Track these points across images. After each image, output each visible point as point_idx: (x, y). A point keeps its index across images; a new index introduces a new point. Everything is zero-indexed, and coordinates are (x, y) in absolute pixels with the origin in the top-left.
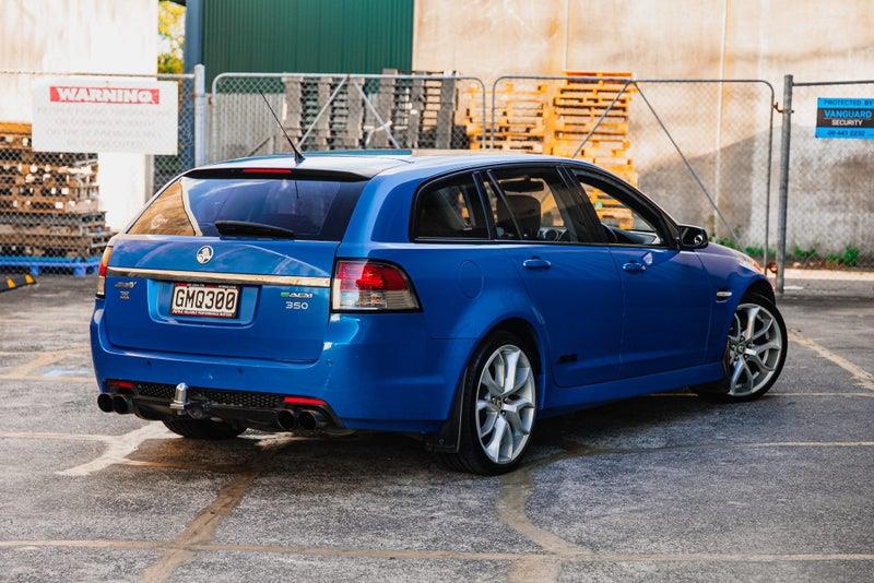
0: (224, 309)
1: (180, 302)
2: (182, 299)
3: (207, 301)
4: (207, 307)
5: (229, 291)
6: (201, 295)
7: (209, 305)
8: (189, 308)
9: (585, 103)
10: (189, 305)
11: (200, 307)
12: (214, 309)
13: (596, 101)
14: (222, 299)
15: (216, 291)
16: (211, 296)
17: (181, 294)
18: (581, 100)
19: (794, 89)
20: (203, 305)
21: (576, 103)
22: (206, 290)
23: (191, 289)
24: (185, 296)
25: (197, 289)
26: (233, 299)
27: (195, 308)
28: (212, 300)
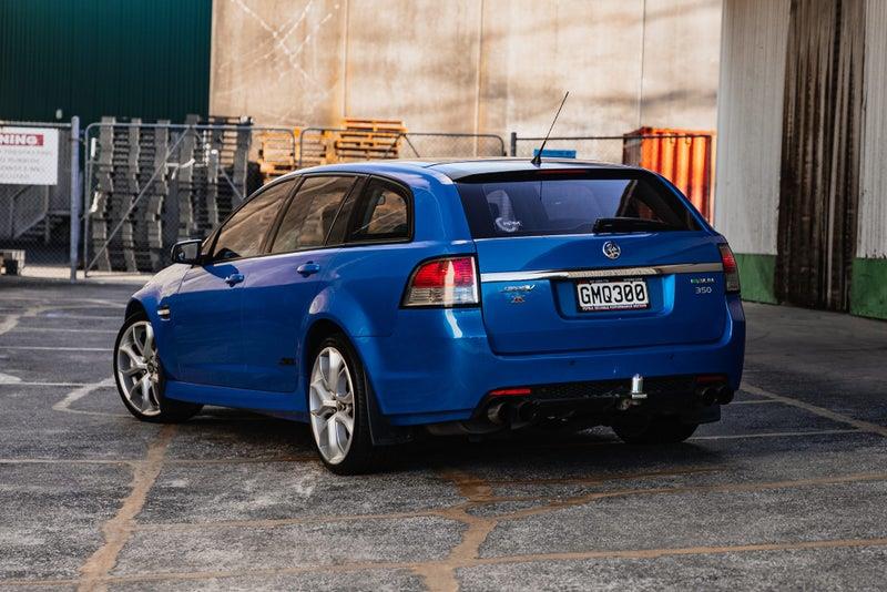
0: (635, 301)
1: (586, 299)
2: (588, 295)
3: (615, 294)
4: (616, 300)
5: (635, 283)
6: (607, 290)
7: (619, 298)
8: (598, 303)
9: (362, 146)
10: (597, 301)
11: (610, 301)
12: (624, 302)
13: (371, 144)
14: (631, 291)
15: (622, 284)
16: (617, 290)
17: (585, 291)
18: (358, 144)
19: (518, 143)
20: (613, 300)
21: (354, 146)
22: (611, 285)
23: (595, 286)
24: (590, 293)
25: (601, 285)
26: (642, 290)
27: (604, 304)
28: (620, 293)
